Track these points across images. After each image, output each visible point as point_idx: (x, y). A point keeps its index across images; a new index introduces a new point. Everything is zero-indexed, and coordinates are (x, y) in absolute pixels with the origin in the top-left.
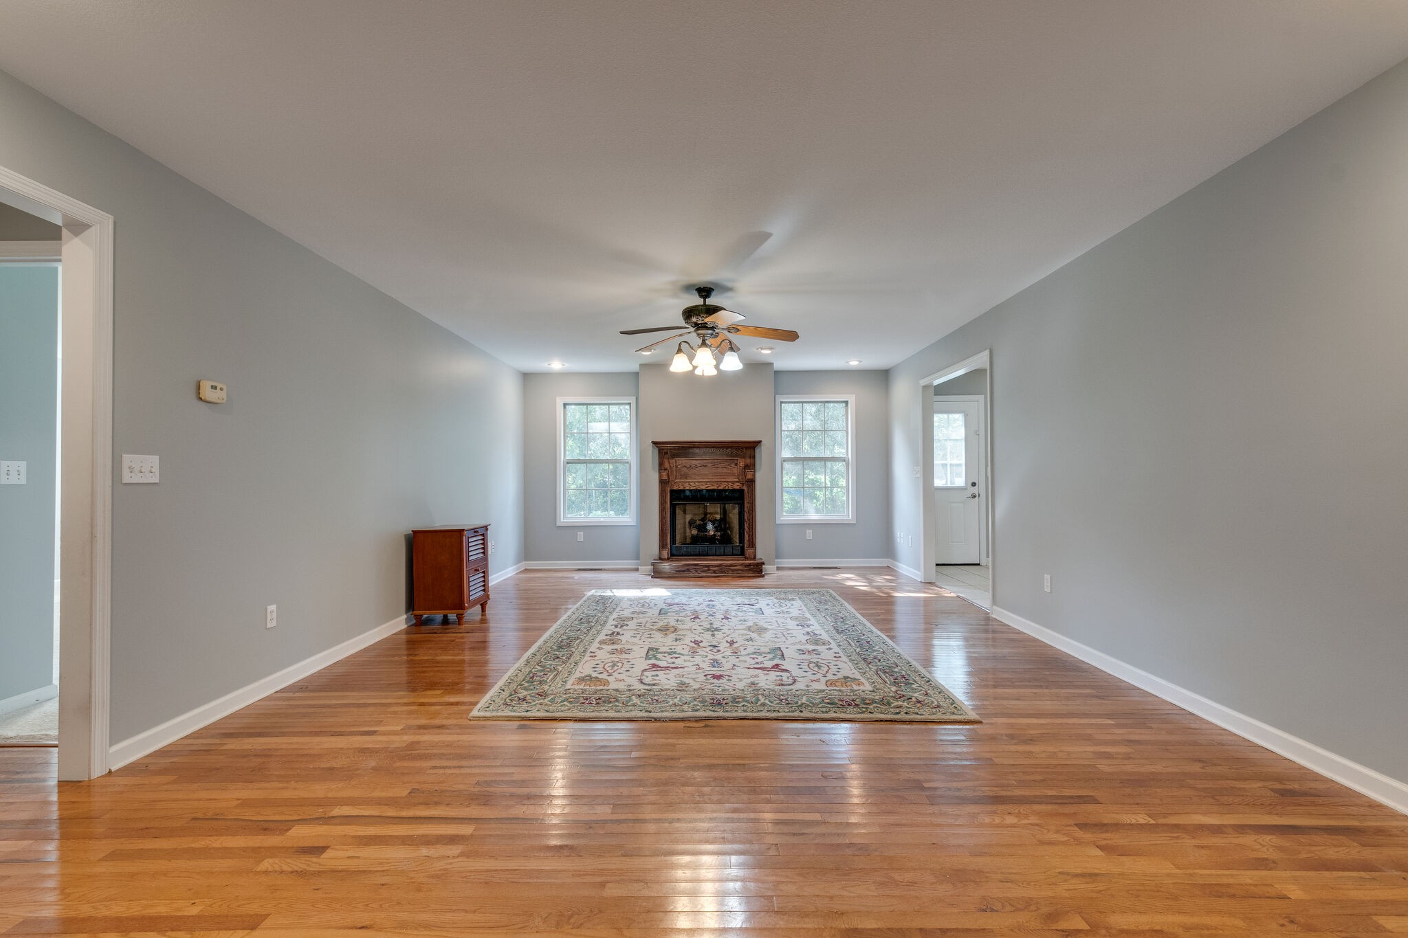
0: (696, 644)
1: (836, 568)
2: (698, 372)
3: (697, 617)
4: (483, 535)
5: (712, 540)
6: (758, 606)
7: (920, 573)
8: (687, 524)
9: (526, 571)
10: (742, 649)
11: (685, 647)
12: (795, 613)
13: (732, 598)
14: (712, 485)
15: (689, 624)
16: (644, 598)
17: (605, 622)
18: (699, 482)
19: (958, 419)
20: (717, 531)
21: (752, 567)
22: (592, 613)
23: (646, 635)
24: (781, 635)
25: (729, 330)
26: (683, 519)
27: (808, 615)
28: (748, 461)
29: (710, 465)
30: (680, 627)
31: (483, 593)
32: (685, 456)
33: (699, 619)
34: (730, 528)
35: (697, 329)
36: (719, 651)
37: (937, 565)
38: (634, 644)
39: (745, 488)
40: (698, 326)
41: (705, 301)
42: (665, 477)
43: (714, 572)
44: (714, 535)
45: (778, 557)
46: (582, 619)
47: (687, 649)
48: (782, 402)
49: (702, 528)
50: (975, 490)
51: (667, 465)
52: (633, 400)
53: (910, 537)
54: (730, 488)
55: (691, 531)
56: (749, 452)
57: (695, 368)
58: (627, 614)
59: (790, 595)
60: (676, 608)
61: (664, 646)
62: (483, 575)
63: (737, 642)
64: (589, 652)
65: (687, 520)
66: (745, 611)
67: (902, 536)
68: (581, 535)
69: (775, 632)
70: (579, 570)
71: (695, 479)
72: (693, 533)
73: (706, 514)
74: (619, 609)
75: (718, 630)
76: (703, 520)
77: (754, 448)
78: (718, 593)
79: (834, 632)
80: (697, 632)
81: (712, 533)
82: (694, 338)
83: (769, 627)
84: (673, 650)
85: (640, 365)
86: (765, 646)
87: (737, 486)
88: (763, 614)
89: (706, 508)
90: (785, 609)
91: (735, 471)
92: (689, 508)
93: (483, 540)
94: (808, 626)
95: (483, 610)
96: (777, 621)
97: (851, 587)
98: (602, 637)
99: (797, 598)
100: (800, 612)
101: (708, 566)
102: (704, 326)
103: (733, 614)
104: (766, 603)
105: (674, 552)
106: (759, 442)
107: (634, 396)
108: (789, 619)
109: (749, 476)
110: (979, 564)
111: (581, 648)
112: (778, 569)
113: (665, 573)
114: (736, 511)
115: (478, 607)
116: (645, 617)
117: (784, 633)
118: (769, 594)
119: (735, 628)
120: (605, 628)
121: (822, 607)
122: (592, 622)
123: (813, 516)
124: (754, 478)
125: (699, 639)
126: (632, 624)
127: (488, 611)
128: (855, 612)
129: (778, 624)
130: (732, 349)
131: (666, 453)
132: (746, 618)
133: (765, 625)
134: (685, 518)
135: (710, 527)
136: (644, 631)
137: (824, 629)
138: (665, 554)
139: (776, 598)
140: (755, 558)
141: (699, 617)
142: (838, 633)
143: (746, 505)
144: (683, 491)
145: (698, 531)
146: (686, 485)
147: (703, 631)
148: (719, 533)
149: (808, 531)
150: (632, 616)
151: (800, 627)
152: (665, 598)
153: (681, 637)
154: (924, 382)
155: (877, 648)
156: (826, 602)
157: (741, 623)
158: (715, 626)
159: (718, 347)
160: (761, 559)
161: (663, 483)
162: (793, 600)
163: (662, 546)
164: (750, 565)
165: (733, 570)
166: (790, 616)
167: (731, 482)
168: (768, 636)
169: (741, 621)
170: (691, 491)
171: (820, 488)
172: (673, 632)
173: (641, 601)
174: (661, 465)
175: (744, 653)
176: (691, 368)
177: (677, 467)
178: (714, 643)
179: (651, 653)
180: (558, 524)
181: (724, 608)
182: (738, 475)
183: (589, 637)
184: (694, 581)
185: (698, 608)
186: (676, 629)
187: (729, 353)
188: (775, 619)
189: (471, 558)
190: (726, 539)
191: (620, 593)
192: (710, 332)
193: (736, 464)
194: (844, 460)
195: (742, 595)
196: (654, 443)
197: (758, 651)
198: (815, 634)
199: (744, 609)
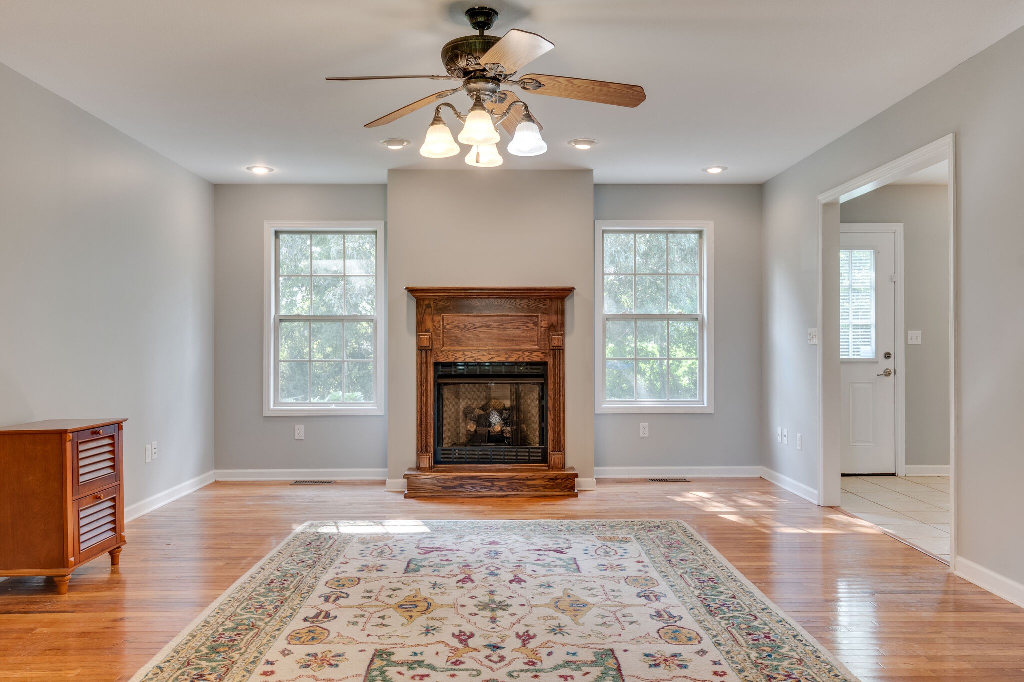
0: (461, 641)
1: (685, 480)
2: (470, 160)
3: (468, 579)
4: (112, 437)
5: (498, 439)
6: (571, 554)
7: (816, 492)
8: (461, 414)
9: (217, 484)
10: (544, 652)
11: (441, 647)
12: (632, 569)
13: (528, 537)
14: (500, 356)
15: (454, 594)
16: (387, 536)
17: (311, 588)
18: (479, 351)
19: (866, 256)
20: (506, 424)
21: (560, 481)
22: (293, 568)
23: (375, 620)
24: (610, 619)
25: (523, 84)
26: (454, 407)
27: (654, 574)
28: (554, 319)
29: (495, 324)
30: (438, 599)
31: (111, 533)
32: (457, 309)
33: (473, 581)
34: (526, 421)
35: (468, 82)
36: (502, 658)
37: (843, 475)
38: (351, 641)
39: (550, 361)
40: (469, 76)
41: (482, 33)
42: (426, 343)
43: (501, 489)
44: (502, 431)
45: (597, 464)
46: (273, 581)
47: (445, 652)
48: (604, 232)
49: (483, 421)
50: (889, 364)
51: (429, 324)
52: (379, 226)
53: (799, 435)
54: (526, 360)
55: (466, 424)
56: (554, 305)
57: (466, 149)
58: (351, 571)
59: (619, 531)
60: (435, 557)
61: (403, 645)
62: (111, 503)
63: (534, 636)
64: (263, 661)
65: (462, 408)
66: (550, 565)
67: (785, 433)
68: (300, 431)
69: (601, 611)
70: (297, 483)
71: (473, 345)
72: (469, 427)
73: (489, 399)
74: (341, 559)
75: (503, 606)
76: (485, 408)
77: (563, 299)
78: (506, 528)
79: (703, 610)
80: (465, 611)
81: (498, 428)
82: (463, 99)
83: (591, 600)
84: (419, 658)
85: (389, 170)
86: (586, 646)
87: (537, 357)
88: (579, 570)
89: (489, 390)
90: (614, 560)
91: (534, 333)
92: (464, 389)
93: (113, 445)
94: (657, 597)
95: (114, 561)
96: (603, 586)
97: (714, 515)
98: (297, 623)
99: (632, 536)
100: (640, 566)
101: (491, 480)
102: (479, 75)
103: (529, 569)
104: (583, 546)
105: (440, 458)
106: (571, 290)
107: (382, 220)
108: (623, 581)
109: (556, 342)
110: (894, 474)
111: (252, 653)
112: (599, 481)
113: (425, 490)
114: (535, 394)
115: (106, 557)
116: (380, 578)
117: (619, 615)
118: (586, 529)
119: (533, 602)
120: (306, 604)
121: (676, 556)
122: (288, 589)
123: (648, 402)
124: (564, 344)
125: (468, 628)
126: (356, 594)
127: (123, 564)
128: (730, 566)
129: (606, 594)
130: (529, 118)
131: (429, 306)
132: (551, 579)
133: (585, 596)
134: (458, 405)
135: (495, 419)
136: (372, 609)
137: (684, 603)
138: (426, 462)
139: (599, 538)
140: (563, 467)
141: (473, 577)
142: (711, 612)
143: (551, 386)
144: (455, 364)
145: (477, 426)
146: (459, 355)
147: (476, 610)
148: (509, 429)
149: (642, 425)
150: (360, 575)
151: (644, 600)
152: (419, 537)
153: (437, 623)
154: (824, 198)
155: (785, 650)
156: (679, 545)
157: (542, 590)
158: (498, 598)
159: (505, 114)
160: (573, 468)
161: (422, 350)
162: (626, 540)
163: (422, 448)
164: (556, 478)
165: (529, 486)
166: (624, 574)
167: (528, 351)
168: (590, 618)
169: (542, 586)
170: (467, 364)
171: (647, 360)
172: (424, 612)
173: (380, 544)
174: (420, 324)
175: (548, 662)
176: (456, 150)
177: (445, 327)
178: (495, 640)
179: (378, 663)
180: (267, 413)
181: (514, 558)
182: (539, 341)
183: (275, 623)
184: (469, 503)
185: (471, 559)
186: (430, 605)
187: (525, 124)
188: (599, 582)
189: (82, 479)
190: (519, 439)
191: (348, 528)
192: (491, 86)
193: (536, 324)
194: (697, 319)
195: (545, 530)
196: (411, 290)
197: (574, 658)
198: (671, 616)
199: (548, 560)
